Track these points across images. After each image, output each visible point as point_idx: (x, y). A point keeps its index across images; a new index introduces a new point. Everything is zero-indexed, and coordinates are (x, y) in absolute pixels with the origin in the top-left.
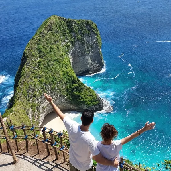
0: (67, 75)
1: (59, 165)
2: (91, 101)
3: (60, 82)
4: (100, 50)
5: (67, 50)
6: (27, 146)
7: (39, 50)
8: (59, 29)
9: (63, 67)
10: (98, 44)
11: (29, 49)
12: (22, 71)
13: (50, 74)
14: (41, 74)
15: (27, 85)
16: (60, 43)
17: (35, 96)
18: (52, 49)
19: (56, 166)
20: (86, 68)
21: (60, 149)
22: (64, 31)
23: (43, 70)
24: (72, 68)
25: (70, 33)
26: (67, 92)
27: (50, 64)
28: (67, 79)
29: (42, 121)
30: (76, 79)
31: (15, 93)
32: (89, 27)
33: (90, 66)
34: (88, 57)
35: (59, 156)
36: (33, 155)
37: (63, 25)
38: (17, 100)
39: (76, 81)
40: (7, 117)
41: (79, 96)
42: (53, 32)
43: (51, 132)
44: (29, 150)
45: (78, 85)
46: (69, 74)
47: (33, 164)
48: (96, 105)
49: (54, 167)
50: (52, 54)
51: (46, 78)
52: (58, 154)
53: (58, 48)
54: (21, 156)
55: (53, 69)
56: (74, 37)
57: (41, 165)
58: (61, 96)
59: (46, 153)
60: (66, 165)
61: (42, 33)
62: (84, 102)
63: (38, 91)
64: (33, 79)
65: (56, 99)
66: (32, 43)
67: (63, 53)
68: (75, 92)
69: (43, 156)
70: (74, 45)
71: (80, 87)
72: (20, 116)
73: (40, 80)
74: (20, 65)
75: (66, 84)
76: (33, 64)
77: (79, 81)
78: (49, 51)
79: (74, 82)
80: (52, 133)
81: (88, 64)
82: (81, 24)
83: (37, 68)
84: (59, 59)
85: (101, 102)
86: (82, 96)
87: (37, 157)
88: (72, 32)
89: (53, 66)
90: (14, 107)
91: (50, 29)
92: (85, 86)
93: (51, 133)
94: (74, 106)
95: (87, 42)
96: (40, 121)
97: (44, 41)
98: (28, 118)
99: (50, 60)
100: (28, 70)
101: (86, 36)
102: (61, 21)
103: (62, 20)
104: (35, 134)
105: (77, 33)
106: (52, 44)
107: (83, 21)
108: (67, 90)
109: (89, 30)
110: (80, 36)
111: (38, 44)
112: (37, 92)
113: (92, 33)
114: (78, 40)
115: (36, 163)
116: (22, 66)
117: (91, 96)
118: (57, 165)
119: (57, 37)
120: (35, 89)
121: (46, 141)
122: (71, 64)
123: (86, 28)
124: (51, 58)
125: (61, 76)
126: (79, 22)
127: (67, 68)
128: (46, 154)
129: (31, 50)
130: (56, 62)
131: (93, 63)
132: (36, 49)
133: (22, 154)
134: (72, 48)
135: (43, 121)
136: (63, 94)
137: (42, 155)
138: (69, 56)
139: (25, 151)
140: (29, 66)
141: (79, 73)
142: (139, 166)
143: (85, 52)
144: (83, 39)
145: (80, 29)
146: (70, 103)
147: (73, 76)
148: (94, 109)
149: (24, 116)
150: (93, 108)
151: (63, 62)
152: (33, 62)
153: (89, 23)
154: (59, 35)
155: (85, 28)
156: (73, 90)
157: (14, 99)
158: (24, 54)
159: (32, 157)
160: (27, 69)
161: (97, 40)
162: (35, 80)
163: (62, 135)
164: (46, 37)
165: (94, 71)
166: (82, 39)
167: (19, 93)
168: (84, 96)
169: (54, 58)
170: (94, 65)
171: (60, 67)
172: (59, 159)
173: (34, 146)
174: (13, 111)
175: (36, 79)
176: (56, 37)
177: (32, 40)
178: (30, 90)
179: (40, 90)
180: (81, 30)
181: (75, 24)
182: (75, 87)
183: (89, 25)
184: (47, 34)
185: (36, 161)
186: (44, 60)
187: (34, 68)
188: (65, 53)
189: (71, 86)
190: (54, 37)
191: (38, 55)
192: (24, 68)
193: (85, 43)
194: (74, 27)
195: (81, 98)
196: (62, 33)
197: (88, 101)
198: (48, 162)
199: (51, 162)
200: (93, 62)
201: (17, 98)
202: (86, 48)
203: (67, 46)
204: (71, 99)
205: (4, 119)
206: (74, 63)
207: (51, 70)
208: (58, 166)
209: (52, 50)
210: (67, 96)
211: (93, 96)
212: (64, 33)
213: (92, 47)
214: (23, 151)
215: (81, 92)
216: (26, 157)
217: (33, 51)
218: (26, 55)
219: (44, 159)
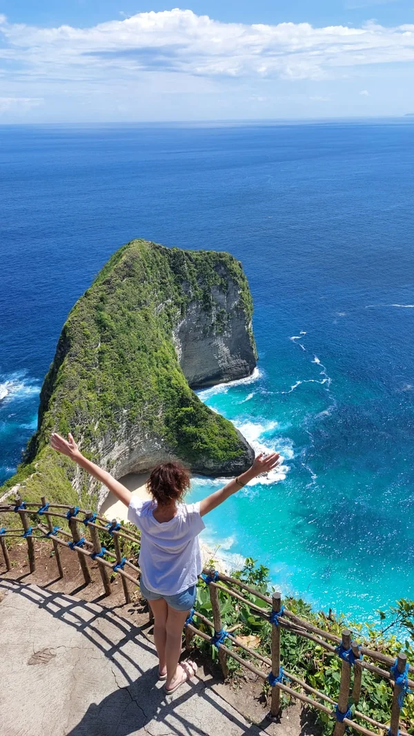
0: (167, 385)
1: (110, 610)
2: (225, 450)
3: (150, 402)
4: (248, 325)
5: (169, 323)
6: (32, 559)
7: (101, 324)
8: (149, 271)
9: (157, 365)
10: (244, 311)
11: (75, 319)
12: (59, 373)
13: (126, 382)
14: (104, 381)
15: (70, 409)
16: (153, 306)
17: (88, 435)
18: (133, 321)
19: (103, 615)
20: (215, 367)
21: (113, 568)
22: (163, 278)
23: (109, 372)
24: (179, 368)
25: (176, 282)
26: (167, 425)
27: (127, 357)
28: (168, 393)
29: (106, 496)
30: (190, 394)
31: (42, 427)
32: (223, 268)
33: (223, 364)
34: (219, 342)
35: (112, 587)
36: (47, 580)
37: (160, 264)
38: (46, 443)
39: (188, 400)
40: (19, 484)
41: (195, 437)
42: (135, 279)
43: (91, 521)
44: (36, 567)
45: (193, 410)
46: (173, 381)
47: (43, 606)
48: (236, 459)
49: (97, 615)
50: (134, 333)
51: (117, 392)
52: (113, 579)
53: (147, 319)
54: (14, 584)
55: (133, 370)
56: (186, 292)
57: (64, 610)
58: (152, 435)
59: (80, 578)
60: (129, 611)
61: (107, 282)
62: (206, 452)
63: (98, 423)
64: (84, 392)
65: (140, 443)
66: (83, 305)
67: (159, 331)
68: (187, 425)
69: (72, 586)
70: (187, 312)
71: (199, 416)
72: (52, 482)
73: (101, 395)
74: (55, 360)
75: (166, 406)
76: (86, 358)
77: (196, 399)
78: (124, 326)
79: (184, 402)
80: (92, 523)
81: (220, 359)
82: (205, 262)
83: (96, 367)
84: (150, 347)
85: (249, 451)
86: (204, 436)
87: (55, 588)
88: (182, 281)
89: (134, 364)
90: (39, 459)
91: (129, 272)
92: (210, 412)
93: (89, 522)
94: (183, 460)
95: (217, 306)
96: (101, 496)
97: (112, 300)
98: (71, 487)
99: (127, 347)
100: (73, 370)
101: (215, 290)
102: (156, 255)
103: (158, 251)
104: (50, 526)
105: (193, 283)
106: (133, 309)
107: (208, 253)
108: (167, 421)
109: (223, 276)
110: (199, 292)
111: (97, 308)
112: (94, 425)
113: (231, 284)
114: (194, 300)
115: (50, 605)
116: (59, 361)
117: (224, 436)
118: (106, 609)
119: (145, 292)
120: (89, 418)
121: (78, 546)
122: (179, 357)
123: (216, 271)
124: (130, 342)
125: (154, 388)
126: (199, 258)
127: (167, 369)
128: (80, 580)
129: (81, 323)
130: (141, 352)
131: (230, 358)
132: (92, 321)
133: (18, 580)
134: (182, 319)
135: (108, 495)
136: (156, 430)
137: (70, 583)
138: (174, 338)
139: (26, 571)
140: (76, 361)
141: (198, 380)
142: (329, 619)
143: (212, 329)
144: (208, 298)
145: (201, 273)
146: (173, 453)
147: (183, 388)
148: (232, 468)
149: (61, 483)
150: (229, 466)
151: (159, 354)
152: (86, 352)
153: (223, 259)
154: (149, 287)
155: (213, 271)
156: (180, 422)
157: (38, 441)
158: (64, 333)
159: (43, 588)
160: (70, 370)
161: (241, 302)
162: (91, 396)
163: (119, 529)
164: (119, 291)
165: (234, 375)
166: (206, 298)
167: (51, 427)
168: (209, 437)
169: (138, 343)
170: (233, 362)
171: (151, 364)
172: (113, 593)
173: (51, 557)
174: (35, 471)
175: (93, 393)
176: (141, 292)
177: (85, 299)
178: (77, 421)
179: (101, 421)
180: (202, 276)
181: (189, 261)
182: (188, 415)
183: (224, 264)
184: (119, 286)
185: (50, 600)
186: (112, 348)
187: (87, 365)
188: (164, 332)
189: (177, 412)
190: (136, 292)
191: (98, 336)
192: (63, 367)
193: (214, 308)
194: (187, 268)
195: (201, 441)
196: (157, 281)
197: (217, 448)
198: (82, 603)
199: (92, 602)
200: (231, 353)
201: (46, 439)
202: (214, 319)
203: (168, 315)
204: (176, 442)
205: (13, 489)
206: (186, 356)
207: (129, 372)
208: (109, 614)
209: (132, 324)
210: (167, 435)
211: (230, 435)
212: (162, 283)
213: (228, 318)
214: (22, 572)
215: (201, 426)
216: (25, 587)
217: (87, 325)
218: (68, 335)
219: (72, 594)
